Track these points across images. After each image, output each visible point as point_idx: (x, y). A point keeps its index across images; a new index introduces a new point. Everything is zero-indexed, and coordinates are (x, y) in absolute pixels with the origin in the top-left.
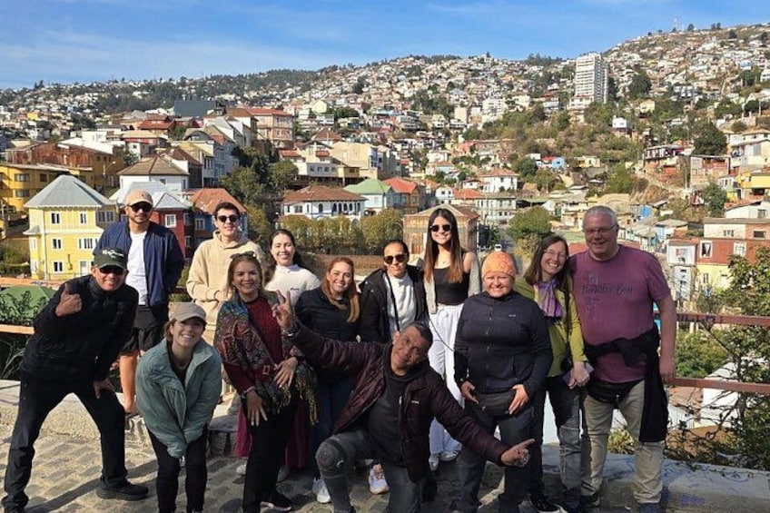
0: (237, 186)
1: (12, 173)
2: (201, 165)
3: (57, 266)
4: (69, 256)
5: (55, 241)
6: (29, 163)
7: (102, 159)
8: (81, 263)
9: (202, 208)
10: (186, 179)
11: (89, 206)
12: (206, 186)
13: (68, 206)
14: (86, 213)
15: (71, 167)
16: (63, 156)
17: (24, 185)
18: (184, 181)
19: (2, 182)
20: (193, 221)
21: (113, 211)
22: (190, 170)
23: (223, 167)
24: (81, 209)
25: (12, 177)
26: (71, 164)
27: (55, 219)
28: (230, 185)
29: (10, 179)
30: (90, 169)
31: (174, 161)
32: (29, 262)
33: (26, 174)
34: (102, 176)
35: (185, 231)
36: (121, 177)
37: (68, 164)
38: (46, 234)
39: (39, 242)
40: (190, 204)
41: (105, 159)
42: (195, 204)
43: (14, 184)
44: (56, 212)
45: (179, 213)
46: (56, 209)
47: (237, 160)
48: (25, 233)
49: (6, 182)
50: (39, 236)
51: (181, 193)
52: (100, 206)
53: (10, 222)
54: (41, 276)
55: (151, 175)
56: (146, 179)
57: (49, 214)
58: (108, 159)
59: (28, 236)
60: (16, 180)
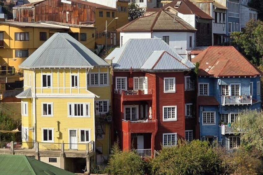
0: (252, 44)
1: (12, 31)
2: (212, 19)
3: (47, 135)
4: (59, 123)
5: (45, 106)
6: (32, 21)
7: (105, 14)
8: (71, 131)
9: (207, 70)
10: (193, 35)
11: (80, 67)
12: (216, 44)
13: (60, 67)
14: (77, 74)
15: (72, 25)
16: (65, 12)
17: (24, 45)
18: (191, 38)
19: (3, 41)
20: (195, 86)
21: (108, 72)
22: (197, 24)
23: (237, 21)
24: (73, 70)
25: (12, 36)
26: (73, 21)
27: (46, 82)
28: (244, 42)
29: (10, 38)
30: (92, 26)
31: (180, 15)
32: (20, 129)
33: (26, 32)
34: (104, 34)
35: (186, 97)
36: (122, 34)
37: (70, 21)
38: (36, 98)
39: (30, 107)
40: (192, 65)
41: (108, 14)
42: (198, 65)
43: (14, 44)
44: (48, 74)
45: (178, 75)
46: (47, 70)
47: (255, 13)
48: (18, 97)
49: (6, 41)
50: (30, 100)
51: (186, 52)
52: (92, 67)
53: (7, 85)
54: (31, 144)
55: (153, 31)
56: (148, 36)
57: (40, 76)
58: (111, 14)
59: (20, 100)
60: (16, 39)
